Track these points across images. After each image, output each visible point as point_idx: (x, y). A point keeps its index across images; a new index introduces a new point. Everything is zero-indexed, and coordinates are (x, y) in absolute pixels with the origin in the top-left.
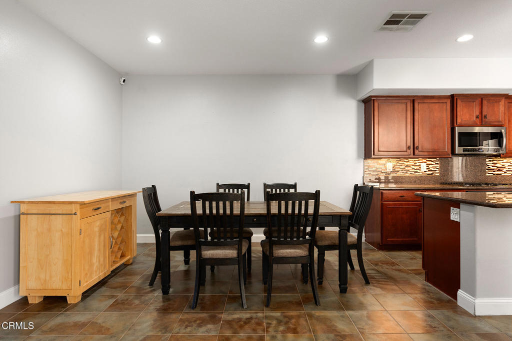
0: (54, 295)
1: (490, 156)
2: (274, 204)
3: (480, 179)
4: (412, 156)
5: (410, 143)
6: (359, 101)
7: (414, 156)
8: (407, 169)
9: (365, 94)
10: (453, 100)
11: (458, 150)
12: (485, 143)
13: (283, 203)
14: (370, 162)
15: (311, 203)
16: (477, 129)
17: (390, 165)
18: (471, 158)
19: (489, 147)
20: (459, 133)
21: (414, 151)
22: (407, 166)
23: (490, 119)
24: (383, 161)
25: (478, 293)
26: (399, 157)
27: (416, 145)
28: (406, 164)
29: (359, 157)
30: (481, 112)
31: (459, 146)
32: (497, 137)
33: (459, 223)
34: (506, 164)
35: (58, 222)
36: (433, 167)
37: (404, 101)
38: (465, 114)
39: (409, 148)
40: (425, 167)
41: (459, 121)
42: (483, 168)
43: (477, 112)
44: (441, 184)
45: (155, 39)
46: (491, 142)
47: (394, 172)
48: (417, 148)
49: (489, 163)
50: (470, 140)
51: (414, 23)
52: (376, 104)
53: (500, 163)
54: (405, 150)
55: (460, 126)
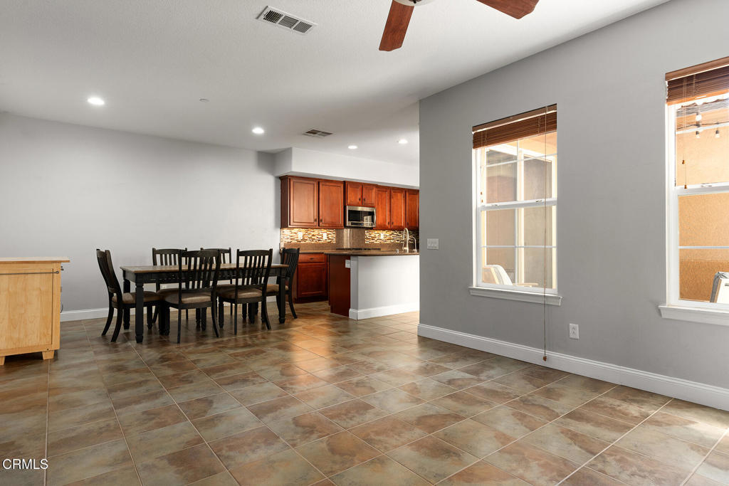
0: (31, 352)
1: (367, 229)
2: (242, 259)
3: (362, 246)
4: (317, 227)
5: (316, 217)
6: (276, 177)
7: (319, 227)
8: (313, 237)
9: (283, 173)
10: (345, 184)
11: (348, 224)
12: (365, 218)
13: (249, 257)
14: (286, 231)
15: (267, 257)
16: (360, 209)
17: (300, 234)
18: (356, 230)
19: (367, 222)
20: (349, 211)
21: (319, 223)
22: (313, 235)
23: (367, 201)
24: (296, 230)
25: (359, 307)
26: (307, 227)
27: (320, 218)
28: (313, 233)
29: (276, 226)
30: (362, 196)
31: (349, 220)
32: (371, 214)
33: (349, 269)
34: (377, 235)
35: (36, 281)
36: (332, 237)
37: (312, 182)
38: (353, 197)
39: (315, 220)
40: (325, 236)
41: (348, 201)
42: (363, 238)
43: (359, 196)
44: (337, 249)
45: (96, 101)
46: (369, 217)
47: (303, 240)
48: (321, 221)
49: (367, 233)
50: (356, 216)
51: (324, 136)
52: (292, 183)
53: (374, 233)
54: (312, 221)
55: (349, 205)
